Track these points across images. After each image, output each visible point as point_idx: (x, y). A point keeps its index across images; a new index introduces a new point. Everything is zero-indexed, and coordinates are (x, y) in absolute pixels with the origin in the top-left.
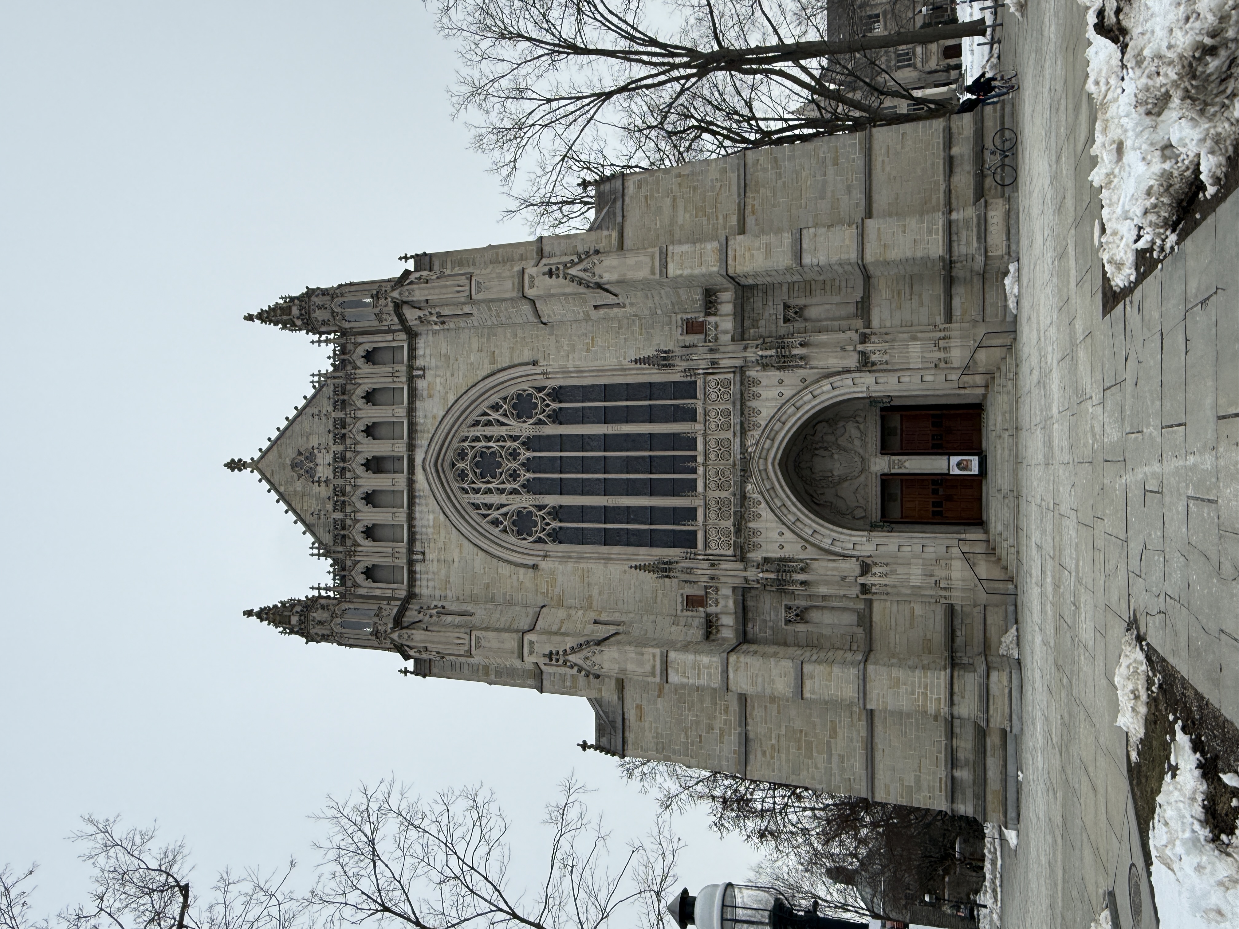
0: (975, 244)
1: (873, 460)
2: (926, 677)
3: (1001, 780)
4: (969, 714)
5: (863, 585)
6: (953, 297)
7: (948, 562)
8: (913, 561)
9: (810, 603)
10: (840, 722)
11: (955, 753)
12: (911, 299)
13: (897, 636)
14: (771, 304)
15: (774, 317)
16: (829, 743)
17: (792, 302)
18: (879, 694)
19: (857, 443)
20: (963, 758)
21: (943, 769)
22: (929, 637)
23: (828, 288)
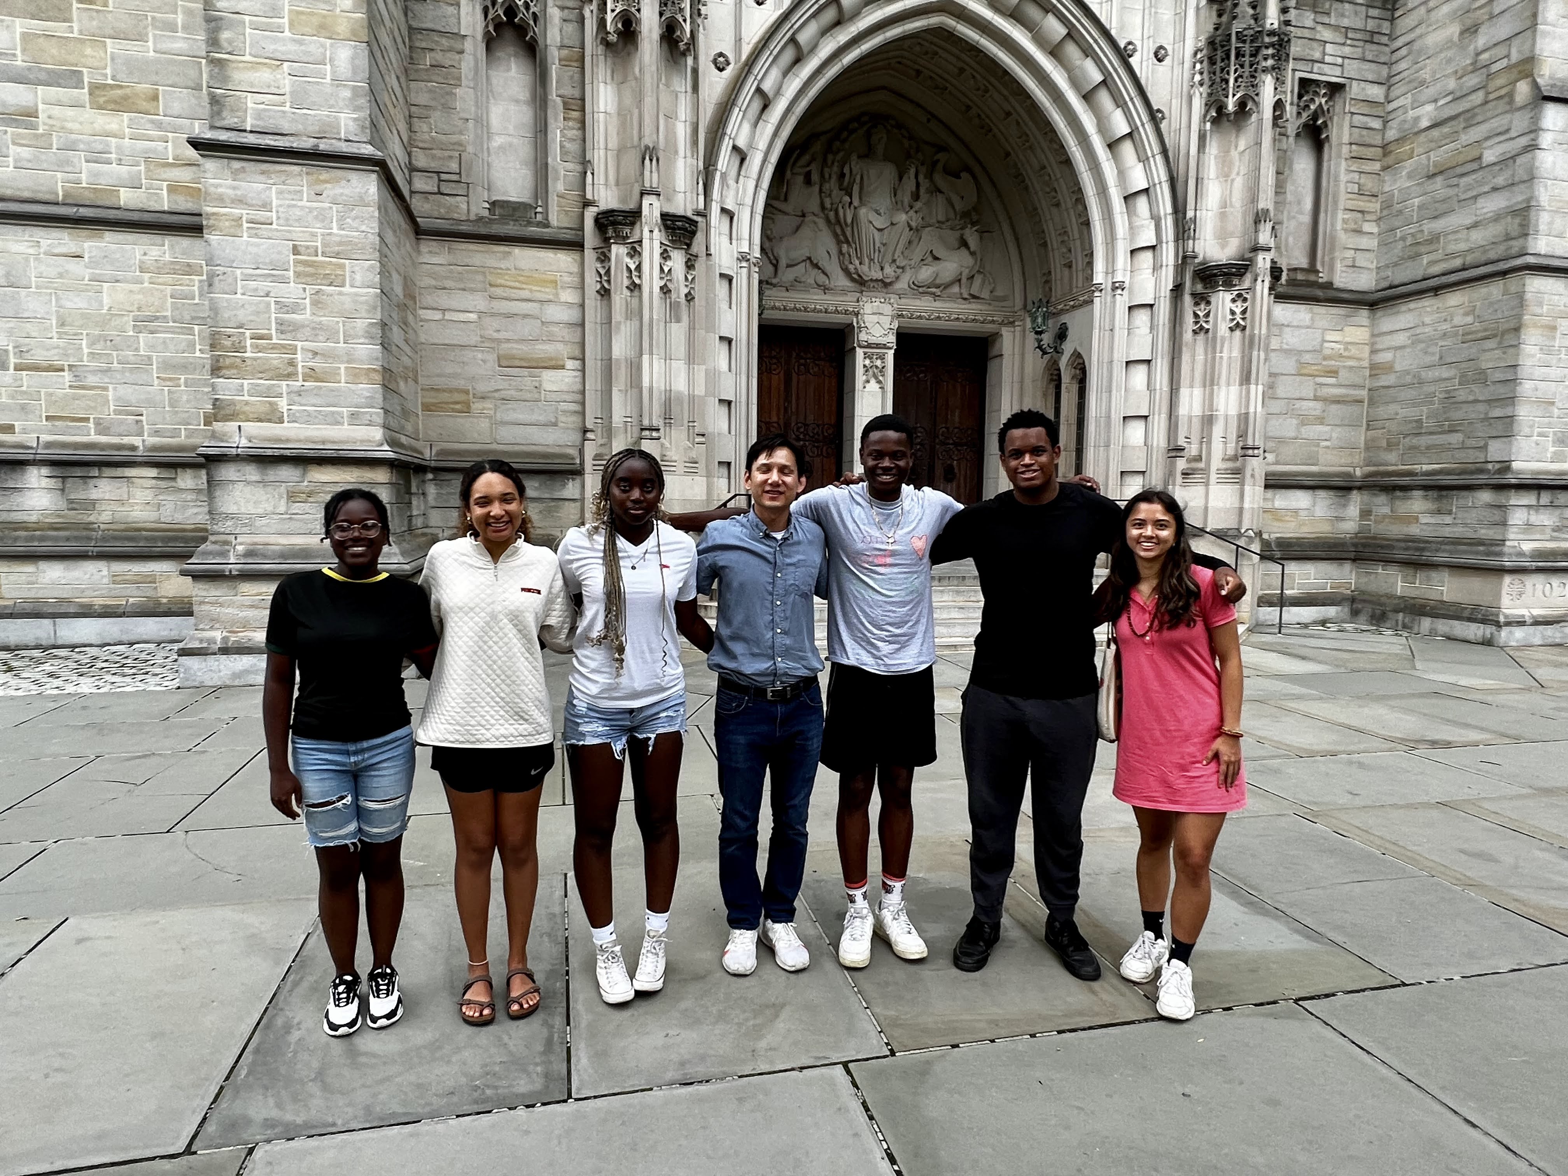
0: (1527, 547)
1: (887, 309)
2: (355, 376)
3: (36, 601)
4: (228, 516)
5: (634, 216)
6: (1311, 492)
7: (701, 466)
8: (700, 372)
9: (554, 55)
10: (159, 126)
11: (108, 472)
12: (1316, 399)
13: (473, 317)
14: (1347, 50)
15: (1317, 55)
16: (73, 79)
17: (1343, 106)
18: (266, 206)
19: (926, 274)
20: (94, 494)
21: (45, 438)
22: (477, 406)
23: (1362, 204)
